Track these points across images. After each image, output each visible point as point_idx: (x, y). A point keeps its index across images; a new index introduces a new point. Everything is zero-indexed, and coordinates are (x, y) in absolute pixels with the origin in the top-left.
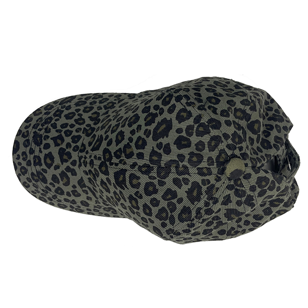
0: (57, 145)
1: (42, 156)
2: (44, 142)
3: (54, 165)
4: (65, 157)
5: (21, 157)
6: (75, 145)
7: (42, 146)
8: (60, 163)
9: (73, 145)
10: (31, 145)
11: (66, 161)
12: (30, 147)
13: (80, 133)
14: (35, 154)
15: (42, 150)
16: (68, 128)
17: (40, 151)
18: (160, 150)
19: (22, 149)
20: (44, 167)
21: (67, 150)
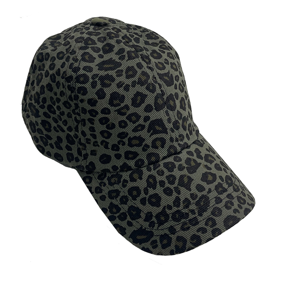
0: (190, 180)
1: (212, 186)
2: (200, 194)
3: (208, 171)
4: (193, 164)
5: (233, 208)
6: (175, 163)
7: (205, 193)
8: (201, 166)
9: (177, 164)
10: (214, 205)
11: (195, 161)
12: (217, 205)
13: (162, 167)
14: (217, 195)
15: (207, 190)
16: (167, 185)
17: (210, 191)
18: (125, 55)
19: (226, 213)
20: (218, 180)
21: (186, 167)
